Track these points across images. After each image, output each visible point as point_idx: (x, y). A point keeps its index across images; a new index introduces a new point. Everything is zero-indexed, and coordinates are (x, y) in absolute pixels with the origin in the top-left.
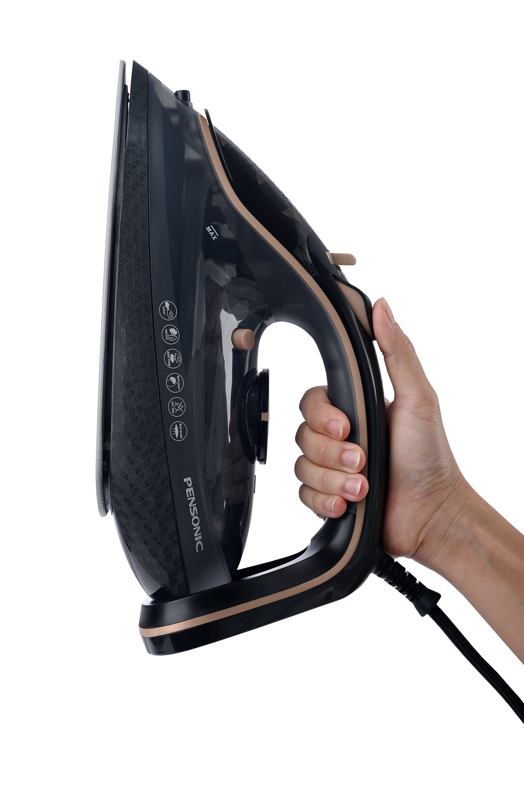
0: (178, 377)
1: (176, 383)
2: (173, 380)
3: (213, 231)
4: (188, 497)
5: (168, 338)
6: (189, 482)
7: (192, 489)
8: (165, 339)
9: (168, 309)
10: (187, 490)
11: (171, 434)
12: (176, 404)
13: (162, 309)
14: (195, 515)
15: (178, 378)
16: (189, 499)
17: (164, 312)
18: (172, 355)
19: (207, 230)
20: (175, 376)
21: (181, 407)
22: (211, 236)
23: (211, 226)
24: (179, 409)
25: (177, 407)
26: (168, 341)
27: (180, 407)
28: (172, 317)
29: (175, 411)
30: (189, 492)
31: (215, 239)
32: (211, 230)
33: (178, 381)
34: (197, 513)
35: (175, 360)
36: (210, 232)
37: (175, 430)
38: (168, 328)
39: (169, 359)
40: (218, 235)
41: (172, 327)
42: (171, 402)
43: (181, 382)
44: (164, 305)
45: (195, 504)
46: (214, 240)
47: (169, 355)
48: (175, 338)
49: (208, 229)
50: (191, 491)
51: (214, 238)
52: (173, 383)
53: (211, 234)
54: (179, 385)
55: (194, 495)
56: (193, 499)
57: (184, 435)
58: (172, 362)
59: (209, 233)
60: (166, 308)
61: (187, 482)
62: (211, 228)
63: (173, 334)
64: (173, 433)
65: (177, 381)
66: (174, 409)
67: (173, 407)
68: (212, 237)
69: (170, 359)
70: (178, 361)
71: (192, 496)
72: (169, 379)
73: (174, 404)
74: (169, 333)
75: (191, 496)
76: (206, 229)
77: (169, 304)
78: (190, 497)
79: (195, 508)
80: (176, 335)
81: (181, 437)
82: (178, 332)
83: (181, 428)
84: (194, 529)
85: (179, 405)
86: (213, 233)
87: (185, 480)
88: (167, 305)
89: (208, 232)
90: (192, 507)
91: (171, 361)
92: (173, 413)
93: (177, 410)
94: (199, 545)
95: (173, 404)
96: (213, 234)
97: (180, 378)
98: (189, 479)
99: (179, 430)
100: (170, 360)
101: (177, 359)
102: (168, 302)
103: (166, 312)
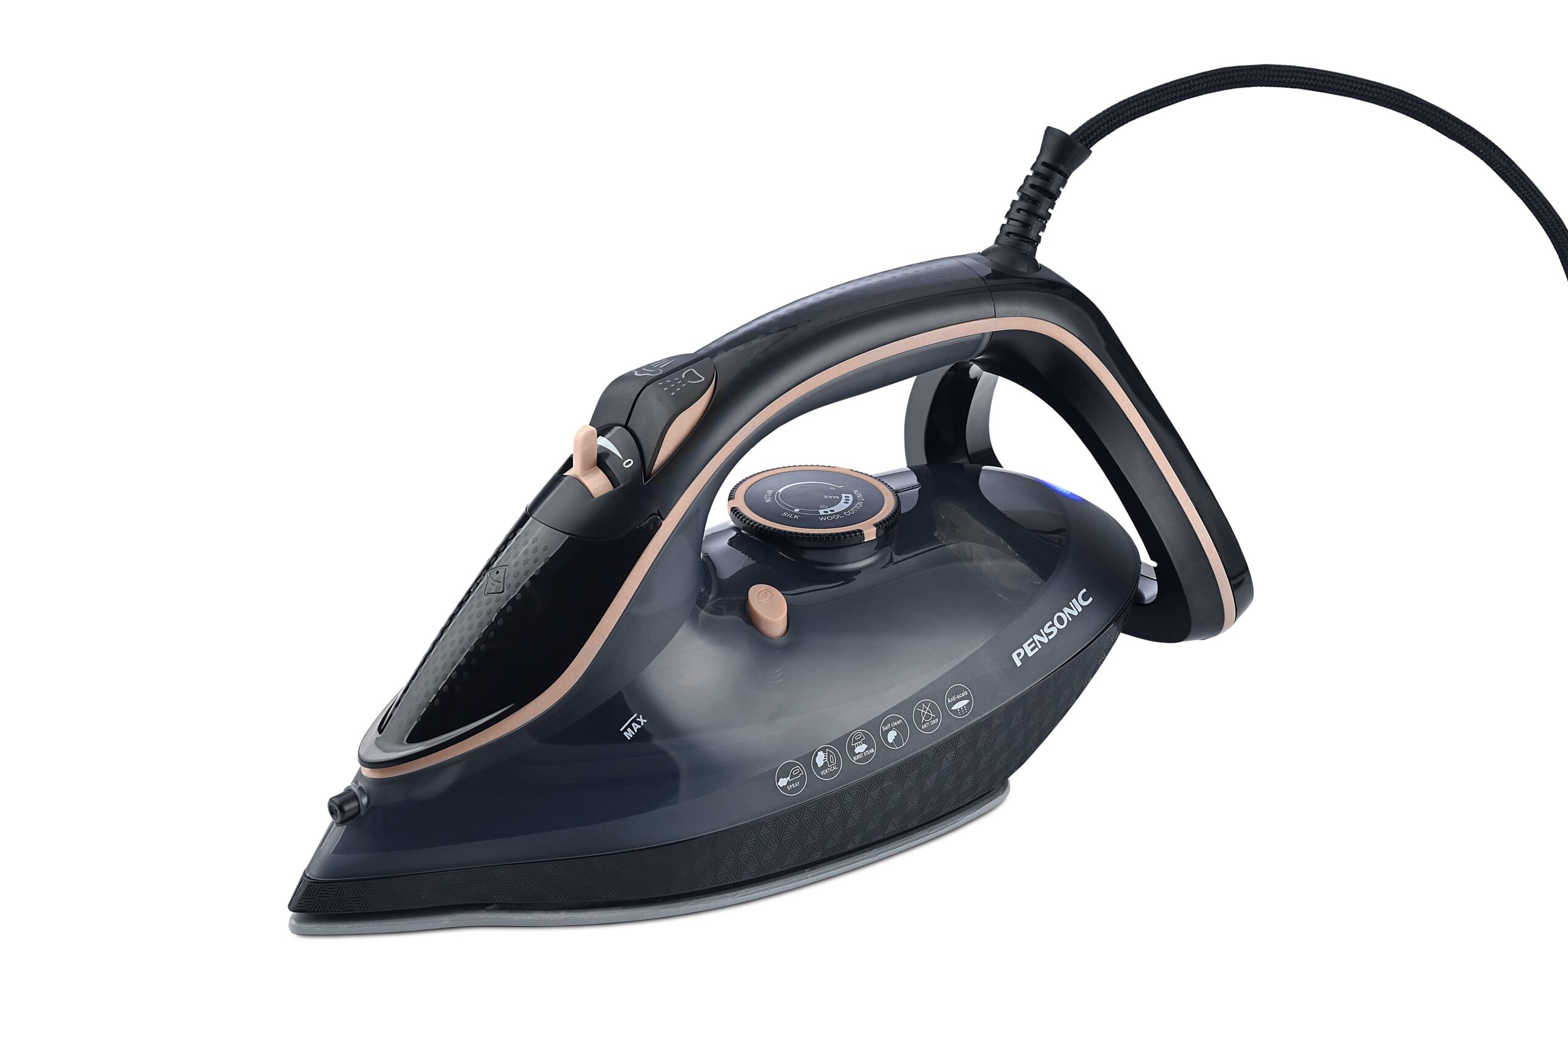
1: (894, 730)
2: (892, 736)
3: (630, 726)
4: (1037, 649)
6: (1019, 655)
7: (1025, 646)
8: (836, 772)
9: (789, 778)
10: (1030, 654)
11: (968, 712)
12: (923, 718)
14: (1053, 625)
15: (886, 728)
16: (1040, 647)
17: (796, 785)
18: (857, 751)
19: (631, 736)
20: (886, 733)
21: (925, 710)
22: (640, 727)
23: (621, 730)
24: (928, 711)
25: (928, 717)
26: (838, 765)
29: (934, 718)
30: (1032, 650)
31: (643, 719)
32: (629, 730)
33: (891, 726)
34: (1050, 623)
36: (634, 731)
37: (960, 709)
38: (819, 770)
39: (863, 754)
40: (635, 715)
41: (815, 764)
42: (924, 730)
43: (890, 721)
44: (784, 788)
45: (1041, 630)
46: (645, 721)
47: (858, 757)
48: (829, 754)
49: (629, 734)
50: (1029, 645)
51: (642, 721)
52: (896, 734)
53: (637, 728)
54: (896, 724)
55: (1031, 640)
56: (1036, 637)
57: (962, 690)
58: (867, 746)
59: (636, 731)
60: (789, 783)
61: (1020, 658)
62: (625, 730)
63: (825, 757)
64: (965, 711)
65: (891, 729)
66: (932, 720)
67: (930, 723)
68: (642, 724)
70: (862, 737)
71: (1034, 641)
72: (891, 745)
73: (925, 722)
74: (825, 766)
75: (1034, 645)
76: (629, 738)
77: (781, 779)
78: (1036, 646)
79: (1047, 630)
80: (824, 752)
81: (966, 693)
83: (954, 699)
84: (1070, 619)
85: (924, 713)
86: (634, 724)
87: (1019, 664)
88: (783, 782)
89: (634, 734)
90: (1048, 635)
91: (866, 749)
92: (937, 720)
93: (932, 715)
94: (1085, 598)
95: (925, 726)
96: (636, 725)
97: (885, 725)
98: (1014, 656)
99: (958, 701)
100: (864, 751)
101: (859, 740)
102: (778, 782)
103: (794, 782)
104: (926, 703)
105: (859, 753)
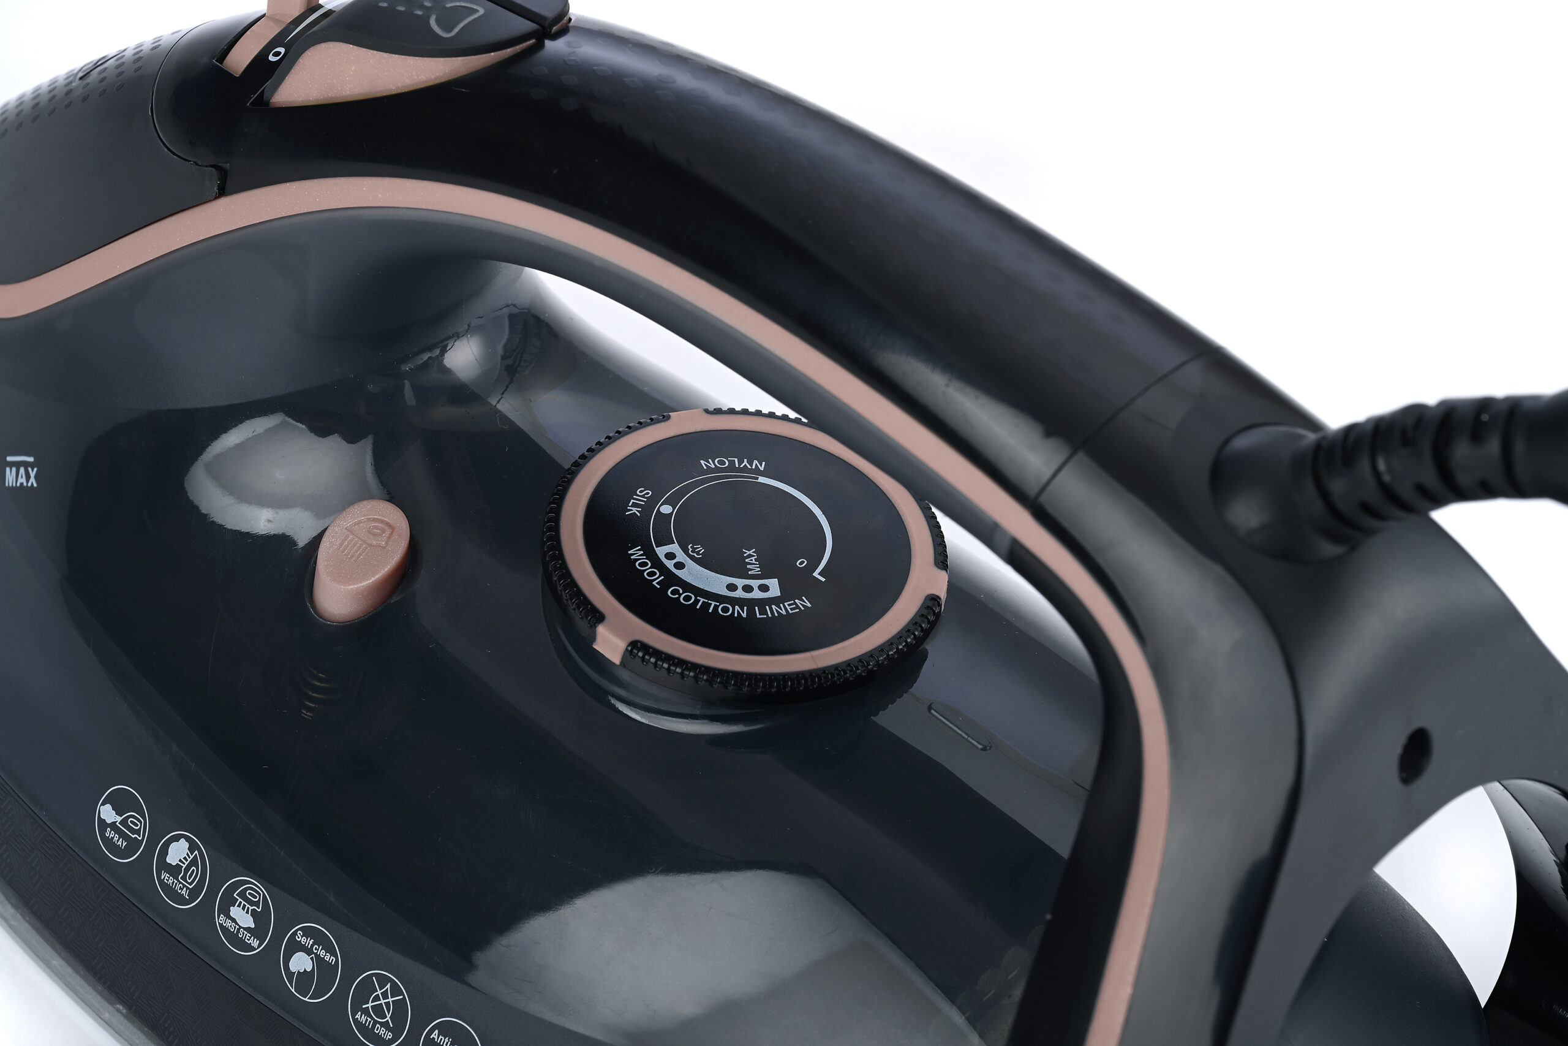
0: (300, 938)
1: (312, 959)
2: (300, 963)
3: (18, 467)
5: (187, 888)
8: (183, 900)
9: (119, 819)
12: (370, 1005)
13: (109, 842)
15: (303, 940)
17: (120, 843)
18: (232, 911)
19: (10, 485)
20: (295, 947)
21: (385, 995)
22: (25, 484)
23: (9, 459)
24: (387, 1004)
25: (379, 1011)
26: (194, 893)
27: (383, 998)
28: (141, 823)
29: (385, 1025)
31: (35, 477)
32: (14, 471)
33: (312, 946)
35: (251, 908)
36: (17, 480)
38: (163, 865)
39: (238, 931)
40: (31, 459)
41: (164, 852)
42: (355, 1021)
43: (320, 939)
44: (103, 823)
46: (35, 485)
47: (229, 924)
48: (194, 863)
49: (9, 479)
51: (33, 479)
52: (309, 969)
53: (22, 481)
54: (322, 953)
58: (253, 926)
59: (19, 484)
60: (113, 826)
62: (12, 464)
63: (185, 859)
65: (309, 952)
66: (381, 1024)
67: (374, 1026)
68: (30, 484)
69: (241, 927)
70: (257, 904)
72: (290, 975)
73: (366, 1012)
74: (174, 870)
76: (7, 485)
77: (109, 807)
80: (191, 849)
82: (188, 839)
85: (377, 998)
86: (22, 470)
88: (107, 813)
89: (14, 485)
91: (248, 929)
92: (390, 1036)
93: (388, 1018)
95: (363, 1018)
96: (24, 476)
97: (307, 932)
100: (243, 928)
101: (252, 903)
102: (103, 804)
103: (122, 835)
104: (396, 991)
105: (234, 920)
